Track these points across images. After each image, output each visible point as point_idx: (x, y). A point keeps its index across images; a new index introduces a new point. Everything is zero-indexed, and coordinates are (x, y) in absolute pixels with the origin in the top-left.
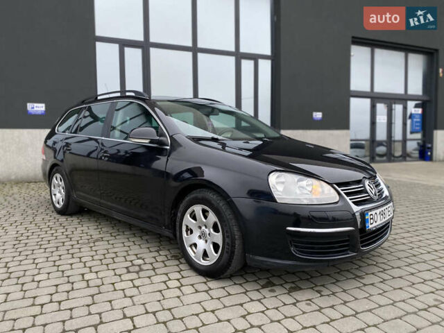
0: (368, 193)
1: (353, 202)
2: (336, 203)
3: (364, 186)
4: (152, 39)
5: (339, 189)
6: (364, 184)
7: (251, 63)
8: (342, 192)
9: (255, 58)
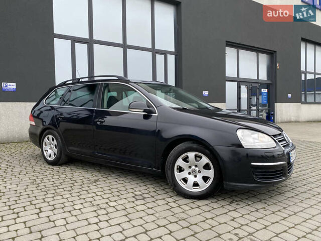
0: (286, 141)
1: (283, 146)
2: (275, 147)
3: (284, 137)
4: (95, 38)
5: (275, 139)
6: (283, 136)
7: (163, 57)
8: (277, 140)
9: (165, 53)
